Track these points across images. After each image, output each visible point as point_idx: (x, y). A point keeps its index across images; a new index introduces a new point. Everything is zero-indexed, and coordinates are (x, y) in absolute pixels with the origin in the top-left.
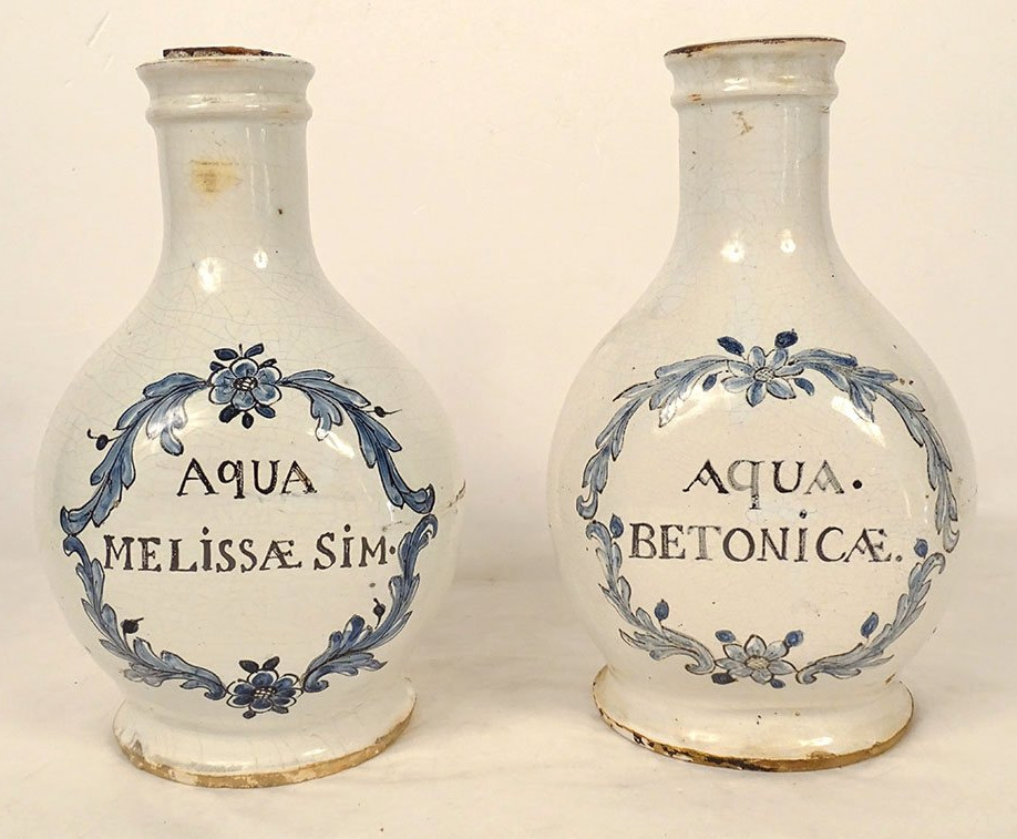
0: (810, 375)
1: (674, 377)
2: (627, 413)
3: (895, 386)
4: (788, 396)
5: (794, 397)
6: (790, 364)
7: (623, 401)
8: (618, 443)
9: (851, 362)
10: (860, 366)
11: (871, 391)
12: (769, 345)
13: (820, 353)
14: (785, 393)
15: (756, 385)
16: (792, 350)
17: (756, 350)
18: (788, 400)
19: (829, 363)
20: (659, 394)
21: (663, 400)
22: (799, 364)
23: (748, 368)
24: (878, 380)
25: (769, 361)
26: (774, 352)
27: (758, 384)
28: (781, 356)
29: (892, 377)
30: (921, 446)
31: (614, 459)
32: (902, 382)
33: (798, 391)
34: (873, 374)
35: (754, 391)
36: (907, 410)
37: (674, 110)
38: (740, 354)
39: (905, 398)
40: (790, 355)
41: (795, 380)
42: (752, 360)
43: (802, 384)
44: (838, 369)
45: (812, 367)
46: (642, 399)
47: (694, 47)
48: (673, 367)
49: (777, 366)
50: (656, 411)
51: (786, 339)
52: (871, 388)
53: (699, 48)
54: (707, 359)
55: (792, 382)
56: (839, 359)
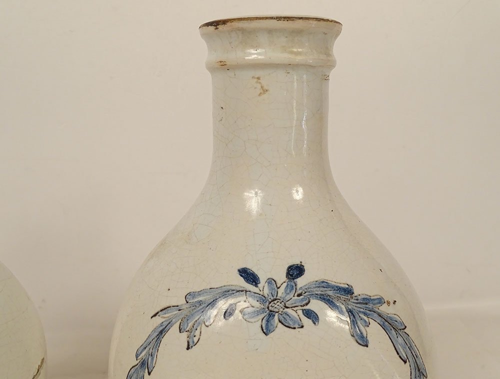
0: (316, 305)
1: (200, 303)
2: (161, 332)
3: (384, 309)
4: (296, 326)
5: (302, 327)
6: (299, 295)
7: (158, 320)
8: (152, 359)
9: (348, 291)
10: (356, 293)
11: (365, 318)
12: (281, 277)
13: (324, 284)
14: (295, 322)
15: (270, 315)
16: (301, 282)
17: (271, 281)
18: (297, 330)
19: (331, 293)
20: (187, 318)
21: (190, 325)
22: (306, 295)
23: (262, 299)
24: (370, 306)
25: (281, 291)
26: (285, 284)
27: (271, 314)
28: (291, 288)
29: (381, 301)
30: (405, 362)
31: (149, 374)
32: (389, 303)
33: (306, 321)
34: (366, 301)
35: (268, 321)
36: (393, 331)
37: (207, 72)
38: (256, 285)
39: (391, 318)
40: (299, 286)
41: (303, 310)
42: (266, 292)
43: (310, 314)
44: (339, 298)
45: (317, 298)
46: (174, 320)
47: (220, 21)
48: (200, 293)
49: (288, 298)
50: (185, 335)
51: (295, 271)
52: (365, 314)
53: (224, 22)
54: (229, 288)
55: (300, 312)
56: (339, 289)
